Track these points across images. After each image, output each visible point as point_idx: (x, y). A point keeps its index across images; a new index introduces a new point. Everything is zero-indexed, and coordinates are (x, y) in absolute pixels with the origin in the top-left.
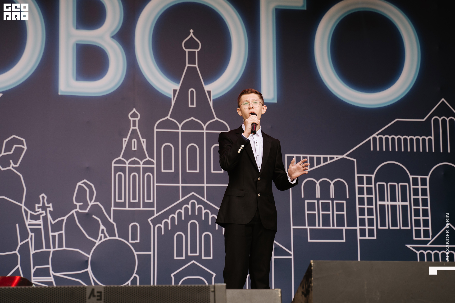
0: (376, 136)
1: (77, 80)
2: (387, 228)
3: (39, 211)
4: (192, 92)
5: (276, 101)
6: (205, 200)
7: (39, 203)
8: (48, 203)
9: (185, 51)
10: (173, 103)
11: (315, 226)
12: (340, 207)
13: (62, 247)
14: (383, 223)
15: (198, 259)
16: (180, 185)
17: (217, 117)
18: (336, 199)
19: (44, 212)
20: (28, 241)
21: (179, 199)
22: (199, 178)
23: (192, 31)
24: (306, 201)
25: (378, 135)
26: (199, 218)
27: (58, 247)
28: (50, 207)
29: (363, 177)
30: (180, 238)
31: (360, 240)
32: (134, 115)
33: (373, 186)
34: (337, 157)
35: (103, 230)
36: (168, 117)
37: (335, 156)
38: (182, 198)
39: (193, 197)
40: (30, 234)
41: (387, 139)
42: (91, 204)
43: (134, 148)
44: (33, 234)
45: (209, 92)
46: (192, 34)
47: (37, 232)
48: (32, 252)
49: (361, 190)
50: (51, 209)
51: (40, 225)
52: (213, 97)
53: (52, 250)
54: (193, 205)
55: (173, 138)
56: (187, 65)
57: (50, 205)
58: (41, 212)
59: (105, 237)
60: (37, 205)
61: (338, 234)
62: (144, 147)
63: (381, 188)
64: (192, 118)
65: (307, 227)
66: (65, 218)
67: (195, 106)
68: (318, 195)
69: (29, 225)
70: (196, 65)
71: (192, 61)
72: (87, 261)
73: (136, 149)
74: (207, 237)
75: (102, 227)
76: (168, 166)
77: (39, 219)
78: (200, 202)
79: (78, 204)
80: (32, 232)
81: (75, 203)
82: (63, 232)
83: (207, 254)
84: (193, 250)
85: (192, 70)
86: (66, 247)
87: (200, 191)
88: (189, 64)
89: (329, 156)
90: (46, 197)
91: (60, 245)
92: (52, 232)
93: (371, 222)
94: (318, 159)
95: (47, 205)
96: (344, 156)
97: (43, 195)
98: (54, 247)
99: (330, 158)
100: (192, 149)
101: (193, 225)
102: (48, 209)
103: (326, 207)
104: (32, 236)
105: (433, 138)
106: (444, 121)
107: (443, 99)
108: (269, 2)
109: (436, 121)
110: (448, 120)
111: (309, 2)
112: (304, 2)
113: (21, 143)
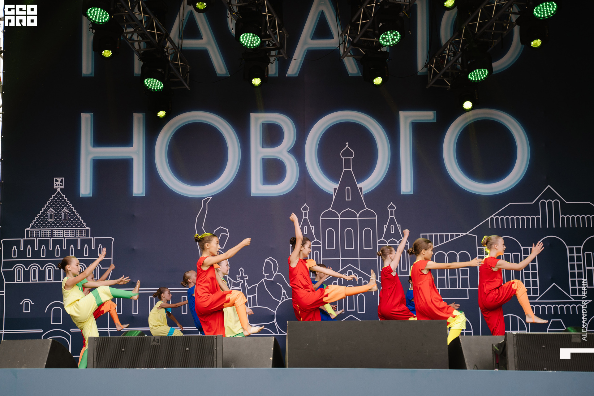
0: (494, 217)
1: (264, 184)
3: (239, 280)
4: (348, 189)
5: (413, 193)
6: (359, 270)
7: (239, 274)
9: (343, 159)
10: (334, 198)
11: (445, 287)
12: (464, 273)
13: (256, 305)
15: (355, 313)
16: (340, 259)
17: (367, 207)
19: (242, 280)
22: (354, 253)
23: (347, 143)
25: (494, 216)
27: (253, 306)
32: (305, 209)
34: (461, 235)
35: (284, 293)
36: (330, 209)
37: (460, 234)
38: (342, 268)
39: (350, 268)
41: (502, 219)
42: (275, 275)
43: (306, 233)
45: (361, 189)
46: (347, 146)
50: (247, 279)
52: (364, 192)
53: (249, 307)
55: (334, 224)
56: (344, 169)
57: (247, 276)
59: (286, 298)
60: (237, 276)
62: (313, 232)
66: (257, 285)
67: (350, 200)
70: (351, 169)
71: (348, 166)
72: (274, 315)
73: (307, 233)
74: (361, 297)
75: (283, 291)
76: (331, 245)
77: (240, 285)
78: (355, 271)
79: (266, 275)
81: (264, 274)
82: (256, 295)
83: (361, 309)
84: (351, 307)
85: (348, 173)
86: (259, 305)
87: (355, 263)
89: (455, 234)
90: (243, 270)
91: (254, 304)
94: (447, 237)
95: (244, 276)
96: (467, 233)
97: (241, 268)
100: (349, 232)
102: (245, 279)
103: (453, 273)
105: (540, 217)
106: (550, 203)
107: (549, 186)
108: (406, 118)
109: (543, 203)
110: (553, 202)
111: (438, 116)
112: (434, 115)
113: (226, 232)
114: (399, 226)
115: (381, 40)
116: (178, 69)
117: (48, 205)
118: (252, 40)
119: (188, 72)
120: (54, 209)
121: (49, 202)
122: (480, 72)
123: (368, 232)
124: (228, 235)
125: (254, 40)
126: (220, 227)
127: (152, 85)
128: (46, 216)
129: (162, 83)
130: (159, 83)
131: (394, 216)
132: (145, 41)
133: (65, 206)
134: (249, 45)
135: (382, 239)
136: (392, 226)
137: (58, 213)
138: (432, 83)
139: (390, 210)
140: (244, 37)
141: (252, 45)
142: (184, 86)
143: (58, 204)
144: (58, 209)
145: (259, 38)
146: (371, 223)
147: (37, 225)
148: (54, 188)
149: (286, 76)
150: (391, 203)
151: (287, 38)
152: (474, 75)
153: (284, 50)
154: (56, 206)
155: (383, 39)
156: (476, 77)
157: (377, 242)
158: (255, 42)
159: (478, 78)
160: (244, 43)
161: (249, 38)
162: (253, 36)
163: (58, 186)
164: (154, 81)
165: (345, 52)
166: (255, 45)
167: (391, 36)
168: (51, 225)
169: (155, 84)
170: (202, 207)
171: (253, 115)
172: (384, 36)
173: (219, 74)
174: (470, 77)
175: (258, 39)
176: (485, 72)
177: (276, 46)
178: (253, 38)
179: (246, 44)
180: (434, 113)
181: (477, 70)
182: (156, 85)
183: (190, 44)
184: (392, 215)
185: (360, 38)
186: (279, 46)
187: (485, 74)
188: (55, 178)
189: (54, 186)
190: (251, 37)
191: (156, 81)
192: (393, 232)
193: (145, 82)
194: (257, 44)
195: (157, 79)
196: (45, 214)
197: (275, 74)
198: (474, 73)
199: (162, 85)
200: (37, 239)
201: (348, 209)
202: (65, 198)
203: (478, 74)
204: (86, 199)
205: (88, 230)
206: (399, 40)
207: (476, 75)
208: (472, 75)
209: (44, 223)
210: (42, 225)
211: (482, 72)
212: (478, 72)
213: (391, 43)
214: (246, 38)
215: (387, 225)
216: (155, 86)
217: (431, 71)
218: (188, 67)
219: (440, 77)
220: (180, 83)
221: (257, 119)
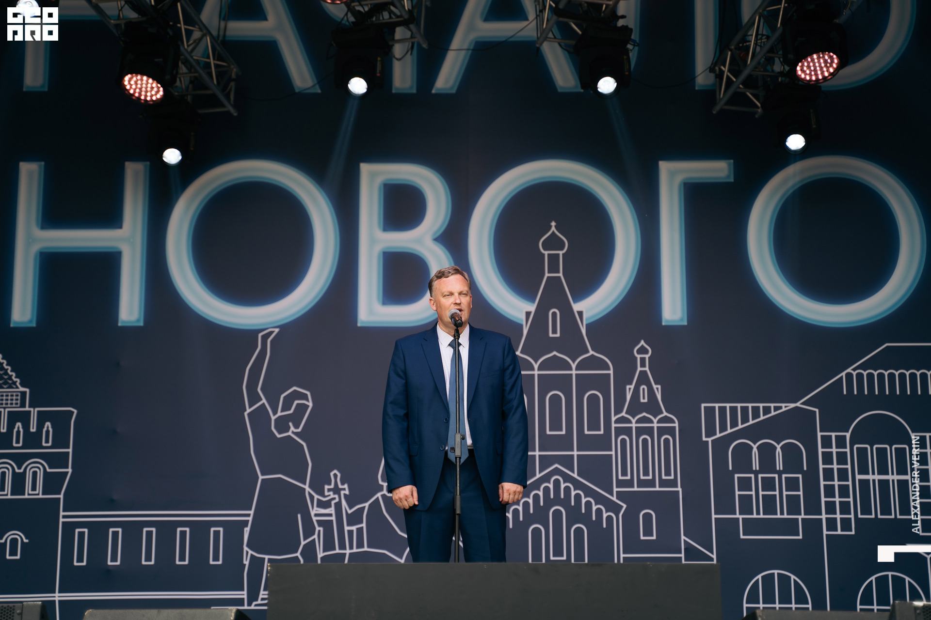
0: (852, 372)
1: (384, 303)
2: (873, 516)
3: (330, 495)
4: (554, 314)
5: (685, 323)
6: (575, 475)
7: (330, 484)
8: (343, 484)
9: (544, 255)
10: (525, 332)
11: (752, 514)
12: (792, 484)
13: (363, 547)
14: (866, 510)
16: (537, 453)
17: (592, 350)
18: (785, 471)
19: (336, 496)
20: (314, 539)
21: (535, 475)
22: (565, 443)
23: (553, 224)
24: (736, 476)
25: (854, 370)
26: (565, 503)
27: (357, 548)
28: (346, 490)
29: (831, 436)
30: (536, 532)
31: (827, 535)
33: (848, 450)
34: (786, 407)
37: (783, 405)
38: (540, 472)
39: (557, 471)
40: (318, 528)
41: (870, 376)
44: (321, 529)
45: (580, 313)
46: (553, 229)
47: (327, 525)
48: (320, 554)
49: (828, 458)
50: (347, 492)
51: (331, 515)
52: (586, 320)
53: (348, 552)
54: (557, 482)
56: (547, 275)
57: (346, 486)
58: (332, 496)
60: (327, 487)
61: (790, 526)
63: (862, 453)
64: (555, 353)
65: (738, 516)
66: (367, 505)
67: (558, 335)
68: (756, 466)
69: (316, 515)
70: (561, 275)
71: (554, 268)
74: (579, 532)
77: (330, 506)
78: (567, 478)
79: (385, 484)
80: (319, 526)
81: (381, 482)
82: (364, 525)
83: (579, 558)
84: (558, 552)
85: (553, 282)
86: (369, 547)
87: (567, 462)
88: (549, 272)
89: (772, 405)
90: (339, 475)
91: (360, 545)
92: (348, 525)
93: (845, 508)
94: (756, 410)
95: (340, 486)
96: (798, 404)
97: (335, 471)
98: (351, 548)
99: (774, 407)
100: (555, 400)
101: (557, 513)
102: (342, 492)
103: (769, 484)
104: (319, 531)
108: (672, 174)
111: (738, 170)
112: (730, 170)
113: (305, 397)
114: (657, 389)
116: (209, 73)
122: (822, 61)
123: (593, 399)
124: (310, 404)
127: (141, 89)
129: (159, 85)
130: (154, 85)
131: (647, 369)
132: (130, 3)
135: (623, 414)
136: (644, 389)
138: (723, 102)
139: (639, 356)
142: (223, 106)
146: (601, 383)
149: (433, 91)
150: (642, 343)
152: (809, 67)
153: (420, 30)
156: (813, 73)
157: (613, 419)
159: (816, 75)
164: (144, 82)
165: (544, 32)
169: (146, 88)
170: (257, 347)
171: (365, 169)
173: (298, 87)
174: (800, 73)
176: (832, 61)
177: (401, 17)
180: (729, 165)
181: (815, 56)
182: (149, 89)
183: (242, 29)
184: (643, 365)
186: (406, 18)
187: (831, 66)
191: (147, 81)
192: (646, 400)
193: (126, 83)
195: (149, 76)
197: (412, 87)
198: (808, 63)
199: (161, 89)
203: (817, 64)
204: (22, 332)
205: (23, 394)
207: (812, 68)
208: (805, 68)
211: (826, 62)
212: (816, 61)
215: (632, 387)
216: (146, 92)
217: (722, 79)
218: (234, 71)
219: (739, 88)
220: (213, 101)
221: (373, 176)
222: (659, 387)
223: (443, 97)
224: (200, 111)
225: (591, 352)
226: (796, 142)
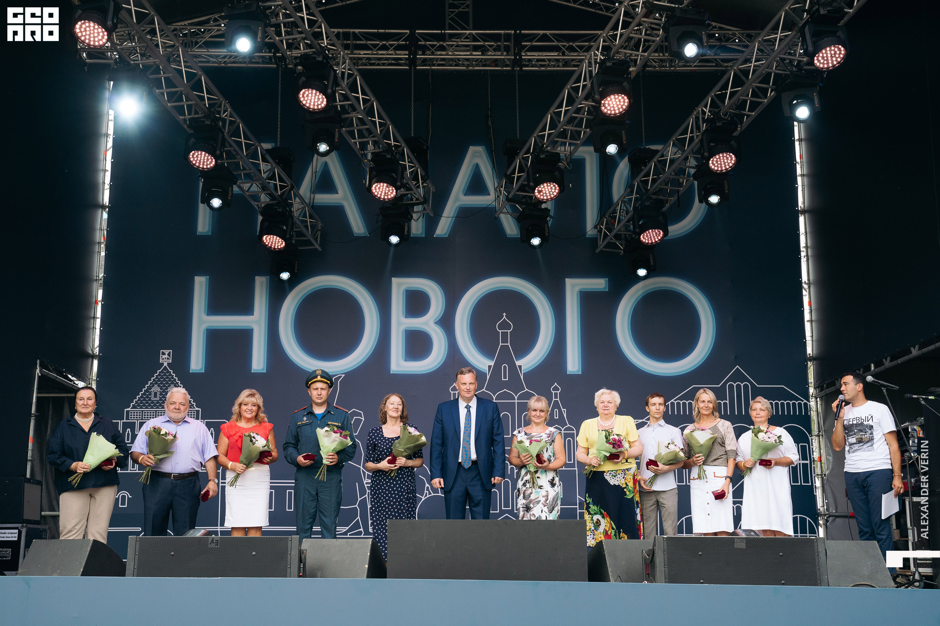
1: (406, 360)
4: (505, 367)
5: (581, 372)
9: (499, 333)
10: (488, 378)
15: (511, 512)
17: (527, 388)
20: (366, 497)
23: (504, 314)
25: (675, 400)
26: (511, 477)
35: (428, 487)
36: (484, 390)
40: (368, 491)
41: (684, 404)
45: (520, 367)
46: (504, 317)
48: (369, 506)
52: (523, 371)
56: (501, 344)
59: (430, 493)
67: (507, 379)
70: (509, 344)
71: (505, 340)
75: (427, 485)
84: (507, 505)
85: (504, 349)
105: (728, 402)
106: (738, 387)
107: (737, 366)
108: (573, 286)
109: (731, 386)
110: (742, 385)
111: (611, 284)
112: (606, 285)
113: (360, 415)
114: (564, 411)
115: (537, 194)
116: (307, 227)
117: (153, 382)
118: (387, 192)
119: (319, 230)
120: (159, 386)
121: (154, 378)
122: (654, 233)
124: (363, 419)
125: (389, 191)
126: (354, 409)
127: (272, 242)
128: (150, 394)
130: (280, 241)
131: (558, 399)
132: (265, 192)
133: (172, 383)
134: (382, 197)
136: (556, 411)
137: (164, 392)
138: (602, 247)
139: (553, 392)
140: (377, 188)
141: (386, 197)
142: (314, 245)
143: (164, 381)
144: (164, 386)
145: (394, 188)
147: (139, 406)
148: (161, 362)
149: (435, 236)
150: (556, 384)
151: (433, 192)
152: (647, 236)
153: (429, 205)
154: (161, 383)
155: (539, 192)
156: (649, 239)
158: (389, 193)
159: (651, 240)
160: (377, 195)
161: (383, 189)
162: (387, 187)
163: (165, 360)
164: (274, 239)
165: (500, 208)
166: (389, 197)
167: (549, 189)
168: (155, 405)
169: (275, 242)
171: (395, 281)
172: (540, 189)
173: (356, 233)
174: (642, 239)
175: (393, 190)
176: (660, 233)
177: (419, 200)
178: (387, 189)
179: (379, 196)
180: (606, 281)
181: (650, 231)
182: (277, 242)
183: (323, 198)
184: (556, 397)
185: (517, 193)
186: (422, 201)
187: (659, 235)
188: (161, 351)
189: (161, 360)
190: (385, 187)
191: (276, 238)
192: (558, 418)
193: (264, 239)
194: (392, 195)
195: (278, 236)
196: (148, 392)
197: (422, 234)
198: (647, 233)
199: (284, 242)
200: (139, 421)
201: (505, 390)
202: (173, 374)
203: (652, 235)
204: (197, 375)
205: (198, 411)
206: (557, 193)
207: (649, 237)
208: (645, 237)
209: (147, 403)
210: (144, 406)
211: (656, 233)
212: (651, 233)
213: (549, 197)
214: (379, 188)
216: (275, 244)
217: (601, 233)
218: (320, 225)
219: (612, 239)
220: (309, 243)
221: (399, 285)
222: (565, 410)
223: (440, 239)
224: (300, 248)
225: (526, 390)
226: (642, 272)
